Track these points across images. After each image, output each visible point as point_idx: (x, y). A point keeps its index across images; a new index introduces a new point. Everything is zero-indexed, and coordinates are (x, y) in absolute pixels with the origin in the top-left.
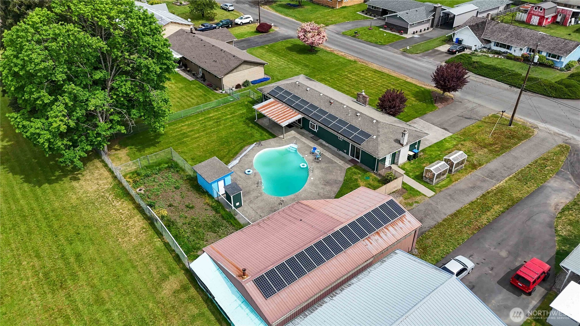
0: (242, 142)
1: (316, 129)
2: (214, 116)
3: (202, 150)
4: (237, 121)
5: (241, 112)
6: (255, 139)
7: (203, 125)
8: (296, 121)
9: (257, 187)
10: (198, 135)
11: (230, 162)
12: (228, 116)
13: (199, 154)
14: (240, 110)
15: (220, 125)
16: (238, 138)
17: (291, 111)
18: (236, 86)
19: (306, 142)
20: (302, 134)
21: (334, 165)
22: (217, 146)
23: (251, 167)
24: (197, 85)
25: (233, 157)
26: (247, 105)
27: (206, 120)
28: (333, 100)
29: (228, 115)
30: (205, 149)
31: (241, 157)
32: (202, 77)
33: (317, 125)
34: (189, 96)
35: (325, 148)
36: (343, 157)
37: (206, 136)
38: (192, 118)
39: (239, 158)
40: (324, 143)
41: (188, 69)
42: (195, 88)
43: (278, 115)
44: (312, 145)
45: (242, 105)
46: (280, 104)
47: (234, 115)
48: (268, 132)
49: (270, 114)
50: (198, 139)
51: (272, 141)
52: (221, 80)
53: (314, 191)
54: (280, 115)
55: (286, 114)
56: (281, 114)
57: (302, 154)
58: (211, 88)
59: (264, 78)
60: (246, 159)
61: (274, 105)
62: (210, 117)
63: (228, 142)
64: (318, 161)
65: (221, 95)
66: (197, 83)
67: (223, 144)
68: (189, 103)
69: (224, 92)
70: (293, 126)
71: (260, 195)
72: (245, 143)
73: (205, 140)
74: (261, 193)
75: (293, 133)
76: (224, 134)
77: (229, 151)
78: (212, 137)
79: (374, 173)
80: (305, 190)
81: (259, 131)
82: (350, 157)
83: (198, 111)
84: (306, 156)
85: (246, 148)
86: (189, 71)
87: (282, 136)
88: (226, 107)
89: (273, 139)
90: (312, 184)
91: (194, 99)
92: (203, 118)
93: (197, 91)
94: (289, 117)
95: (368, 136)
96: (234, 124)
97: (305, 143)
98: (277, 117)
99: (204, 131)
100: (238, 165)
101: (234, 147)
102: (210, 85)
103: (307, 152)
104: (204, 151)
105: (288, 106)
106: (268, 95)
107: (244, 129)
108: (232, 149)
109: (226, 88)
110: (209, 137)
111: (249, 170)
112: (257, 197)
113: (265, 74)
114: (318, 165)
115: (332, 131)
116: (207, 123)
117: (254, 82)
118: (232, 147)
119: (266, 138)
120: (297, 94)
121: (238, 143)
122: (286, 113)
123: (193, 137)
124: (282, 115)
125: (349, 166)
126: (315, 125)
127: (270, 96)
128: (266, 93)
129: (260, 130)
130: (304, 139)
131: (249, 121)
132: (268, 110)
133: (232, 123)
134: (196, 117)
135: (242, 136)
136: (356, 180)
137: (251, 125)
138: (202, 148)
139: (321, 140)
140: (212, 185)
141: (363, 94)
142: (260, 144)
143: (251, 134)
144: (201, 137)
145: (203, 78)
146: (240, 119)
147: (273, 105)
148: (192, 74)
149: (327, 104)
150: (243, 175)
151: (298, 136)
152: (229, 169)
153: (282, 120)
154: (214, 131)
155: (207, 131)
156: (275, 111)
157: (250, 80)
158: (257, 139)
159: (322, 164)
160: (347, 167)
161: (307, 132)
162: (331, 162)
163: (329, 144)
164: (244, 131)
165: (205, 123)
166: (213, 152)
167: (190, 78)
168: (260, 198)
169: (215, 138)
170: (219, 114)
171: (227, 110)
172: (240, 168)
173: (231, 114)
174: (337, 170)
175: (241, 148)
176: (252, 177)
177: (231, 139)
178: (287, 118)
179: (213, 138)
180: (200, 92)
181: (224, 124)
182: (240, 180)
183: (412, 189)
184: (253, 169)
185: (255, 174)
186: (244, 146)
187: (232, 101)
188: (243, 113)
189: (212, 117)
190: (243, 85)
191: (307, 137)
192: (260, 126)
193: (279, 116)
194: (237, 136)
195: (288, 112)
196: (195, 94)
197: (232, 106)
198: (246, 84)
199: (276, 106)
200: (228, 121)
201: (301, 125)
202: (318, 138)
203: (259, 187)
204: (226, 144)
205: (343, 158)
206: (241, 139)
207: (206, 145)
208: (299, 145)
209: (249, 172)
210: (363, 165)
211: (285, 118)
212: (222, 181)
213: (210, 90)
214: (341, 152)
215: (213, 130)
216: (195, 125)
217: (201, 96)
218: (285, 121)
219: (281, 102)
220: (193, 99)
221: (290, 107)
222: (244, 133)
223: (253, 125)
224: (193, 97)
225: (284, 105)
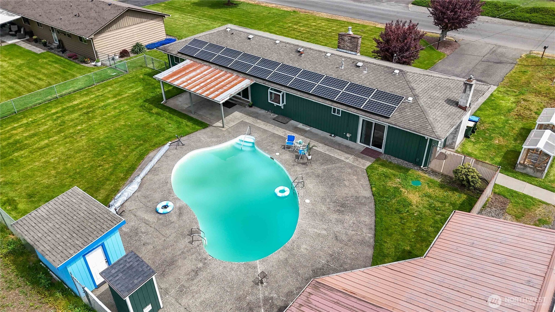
0: (141, 145)
1: (283, 102)
2: (81, 103)
3: (53, 172)
4: (126, 107)
5: (134, 91)
6: (167, 135)
7: (59, 121)
8: (239, 94)
9: (191, 242)
10: (46, 141)
11: (118, 191)
12: (110, 101)
13: (46, 181)
14: (131, 88)
15: (94, 117)
16: (132, 136)
17: (229, 75)
18: (121, 53)
19: (266, 128)
20: (256, 116)
21: (338, 165)
22: (88, 160)
23: (168, 195)
24: (51, 59)
25: (125, 179)
26: (143, 79)
27: (65, 112)
28: (302, 47)
29: (109, 98)
30: (61, 168)
31: (142, 175)
32: (58, 47)
33: (283, 95)
34: (34, 76)
35: (306, 135)
36: (347, 147)
37: (64, 142)
38: (35, 111)
39: (139, 180)
40: (300, 125)
41: (34, 37)
42: (46, 63)
43: (206, 85)
44: (282, 132)
45: (135, 80)
46: (205, 67)
47: (120, 97)
48: (190, 119)
49: (190, 84)
50: (46, 150)
51: (201, 135)
52: (89, 42)
53: (324, 232)
54: (209, 84)
55: (221, 82)
56: (211, 82)
57: (269, 151)
58: (77, 61)
59: (166, 40)
60: (156, 178)
61: (194, 70)
62: (73, 107)
63: (111, 148)
64: (306, 161)
65: (94, 69)
66: (50, 56)
67: (100, 154)
68: (32, 86)
69: (99, 64)
70: (234, 105)
71: (200, 265)
72: (147, 145)
73: (62, 149)
74: (204, 260)
75: (237, 116)
76: (101, 132)
77: (115, 168)
78: (77, 142)
79: (423, 170)
80: (304, 233)
81: (172, 120)
82: (360, 145)
83: (49, 97)
84: (278, 154)
85: (151, 154)
86: (36, 41)
87: (219, 124)
88: (104, 87)
89: (204, 131)
90: (313, 214)
91: (43, 80)
92: (60, 108)
93: (49, 67)
94: (229, 86)
95: (397, 99)
96: (121, 112)
97: (265, 131)
98: (204, 89)
99: (60, 132)
100: (139, 194)
101: (126, 157)
102: (74, 57)
103: (276, 148)
104: (58, 173)
105: (222, 68)
106: (179, 56)
107: (143, 119)
108: (122, 161)
109: (103, 58)
110: (71, 142)
111: (164, 203)
112: (197, 273)
113: (167, 35)
114: (308, 170)
115: (320, 100)
116: (67, 117)
117: (150, 47)
118: (120, 157)
119: (191, 131)
120: (233, 46)
121: (133, 147)
122: (219, 80)
123: (34, 147)
124: (213, 84)
125: (368, 164)
126: (281, 94)
127: (183, 57)
128: (174, 53)
129: (175, 118)
130: (261, 124)
131: (152, 104)
132: (184, 79)
133: (117, 111)
134: (45, 109)
135: (139, 133)
136: (396, 189)
137: (155, 110)
138: (55, 168)
139: (293, 122)
140: (70, 269)
141: (351, 33)
142: (179, 144)
143: (158, 126)
144: (53, 145)
145: (62, 48)
146: (133, 103)
147: (191, 69)
148: (42, 45)
149: (294, 55)
150: (151, 217)
151: (249, 120)
152: (113, 216)
153: (217, 93)
154: (81, 131)
155: (67, 132)
156: (199, 79)
157: (145, 43)
158: (172, 135)
159: (315, 166)
160: (363, 165)
161: (263, 112)
162: (328, 160)
163: (310, 126)
164: (143, 123)
165: (62, 119)
166: (79, 173)
167: (38, 50)
168: (204, 274)
169: (83, 142)
170: (91, 99)
171: (106, 91)
172: (143, 200)
173: (115, 96)
174: (349, 174)
175: (141, 157)
176: (174, 218)
177: (119, 141)
178: (225, 88)
179: (80, 144)
180: (56, 68)
181: (102, 115)
182: (146, 233)
183: (513, 194)
184: (175, 200)
185: (181, 211)
186: (147, 151)
187: (116, 76)
188: (138, 93)
189: (78, 105)
190: (133, 51)
191: (265, 119)
192: (173, 111)
193: (209, 86)
194: (131, 133)
195: (223, 78)
196: (45, 71)
197: (115, 83)
198: (138, 49)
199: (198, 71)
200: (109, 108)
201: (250, 100)
202: (286, 119)
203: (195, 244)
204: (108, 152)
205: (348, 150)
206: (138, 138)
207: (65, 160)
208: (256, 135)
209: (165, 207)
210: (392, 158)
211: (221, 88)
212: (99, 252)
213: (74, 63)
214: (338, 139)
215: (79, 128)
216: (42, 124)
217: (56, 74)
218: (222, 93)
219: (205, 63)
220: (40, 79)
221: (225, 70)
222: (143, 126)
223: (160, 111)
224: (41, 76)
225: (213, 67)
